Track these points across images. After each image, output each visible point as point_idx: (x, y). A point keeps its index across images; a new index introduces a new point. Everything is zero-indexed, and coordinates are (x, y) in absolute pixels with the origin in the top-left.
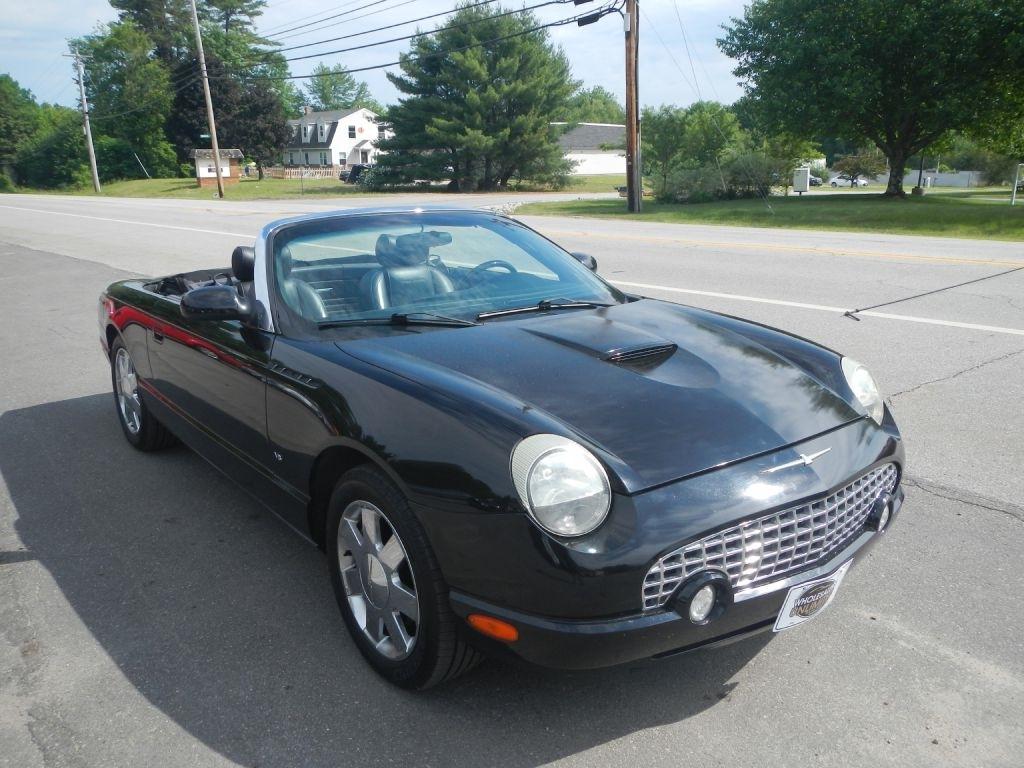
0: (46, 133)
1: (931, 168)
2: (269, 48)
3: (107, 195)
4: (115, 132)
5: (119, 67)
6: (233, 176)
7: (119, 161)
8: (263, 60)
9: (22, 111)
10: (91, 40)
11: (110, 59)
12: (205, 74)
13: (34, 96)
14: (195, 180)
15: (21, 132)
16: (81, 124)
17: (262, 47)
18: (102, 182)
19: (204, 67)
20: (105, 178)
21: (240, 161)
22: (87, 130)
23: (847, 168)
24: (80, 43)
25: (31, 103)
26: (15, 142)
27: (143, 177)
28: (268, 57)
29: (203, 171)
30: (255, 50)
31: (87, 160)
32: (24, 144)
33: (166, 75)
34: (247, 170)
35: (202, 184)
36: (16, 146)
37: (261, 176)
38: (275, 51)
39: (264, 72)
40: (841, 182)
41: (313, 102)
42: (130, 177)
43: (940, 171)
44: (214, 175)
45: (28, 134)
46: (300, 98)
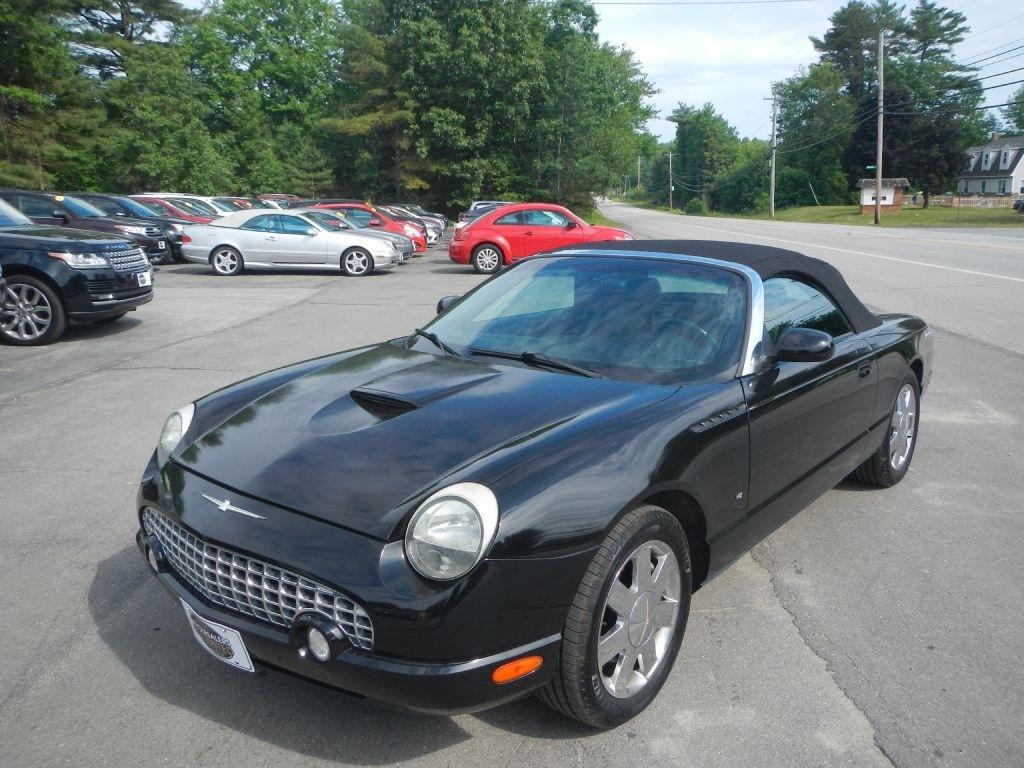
0: (741, 164)
2: (965, 75)
3: (779, 219)
4: (798, 163)
5: (811, 105)
6: (896, 204)
7: (796, 190)
8: (955, 88)
9: (725, 146)
10: (791, 82)
11: (804, 98)
12: (882, 110)
13: (737, 133)
14: (858, 207)
15: (721, 164)
16: (769, 157)
17: (957, 74)
18: (776, 208)
19: (881, 104)
20: (781, 205)
21: (906, 190)
22: (772, 163)
24: (781, 85)
25: (734, 139)
26: (716, 173)
27: (813, 204)
28: (961, 84)
29: (867, 198)
30: (949, 77)
31: (768, 189)
32: (722, 175)
33: (851, 109)
34: (914, 198)
35: (864, 212)
36: (716, 176)
37: (926, 205)
38: (970, 77)
39: (955, 98)
41: (1005, 127)
42: (803, 204)
44: (874, 203)
45: (727, 165)
46: (992, 123)
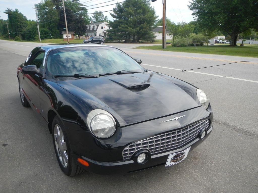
0: (29, 27)
1: (253, 39)
2: (83, 7)
3: (42, 42)
4: (45, 27)
5: (47, 11)
6: (72, 38)
7: (46, 34)
8: (82, 10)
9: (24, 22)
10: (40, 4)
11: (44, 9)
12: (65, 13)
13: (27, 18)
14: (63, 39)
15: (24, 27)
16: (37, 25)
17: (81, 6)
18: (42, 39)
19: (65, 11)
21: (74, 35)
22: (38, 27)
23: (229, 39)
24: (37, 5)
25: (26, 20)
26: (22, 29)
27: (51, 38)
28: (83, 9)
29: (65, 36)
30: (80, 7)
31: (38, 34)
32: (24, 30)
33: (57, 13)
34: (76, 37)
35: (65, 40)
36: (22, 30)
37: (79, 38)
38: (84, 7)
39: (82, 12)
40: (227, 42)
41: (93, 20)
42: (48, 38)
43: (255, 40)
44: (67, 38)
45: (25, 27)
46: (90, 19)
